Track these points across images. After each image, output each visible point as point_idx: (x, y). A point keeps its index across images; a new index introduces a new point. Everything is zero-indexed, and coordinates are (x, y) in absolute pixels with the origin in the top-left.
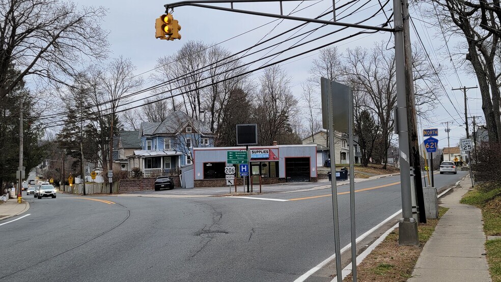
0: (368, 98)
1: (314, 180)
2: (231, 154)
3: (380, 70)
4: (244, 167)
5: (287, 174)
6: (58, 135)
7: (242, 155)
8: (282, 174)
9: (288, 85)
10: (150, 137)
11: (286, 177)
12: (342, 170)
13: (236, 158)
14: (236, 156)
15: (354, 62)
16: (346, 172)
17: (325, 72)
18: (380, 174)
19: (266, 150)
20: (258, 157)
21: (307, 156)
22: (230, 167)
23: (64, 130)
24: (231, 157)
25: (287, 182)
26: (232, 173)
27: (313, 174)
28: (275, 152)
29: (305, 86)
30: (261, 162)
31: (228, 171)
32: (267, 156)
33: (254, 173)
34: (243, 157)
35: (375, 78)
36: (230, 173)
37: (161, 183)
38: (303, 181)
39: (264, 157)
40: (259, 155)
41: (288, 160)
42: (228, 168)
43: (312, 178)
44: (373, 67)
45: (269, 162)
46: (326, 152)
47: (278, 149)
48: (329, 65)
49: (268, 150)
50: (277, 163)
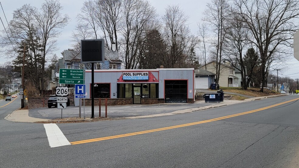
0: (250, 34)
1: (191, 101)
2: (64, 72)
3: (260, 11)
4: (80, 88)
5: (166, 96)
6: (14, 61)
7: (78, 73)
8: (162, 95)
9: (186, 23)
10: (69, 62)
11: (166, 98)
12: (218, 92)
13: (71, 77)
14: (71, 74)
15: (239, 4)
16: (222, 94)
17: (216, 13)
18: (256, 96)
19: (146, 73)
20: (138, 79)
21: (185, 78)
22: (63, 88)
23: (19, 57)
24: (64, 75)
25: (166, 102)
26: (64, 95)
27: (190, 96)
28: (155, 75)
29: (201, 25)
30: (142, 84)
31: (60, 92)
32: (147, 78)
33: (135, 94)
34: (79, 76)
35: (257, 17)
36: (62, 95)
37: (53, 101)
38: (181, 102)
39: (144, 79)
40: (140, 77)
41: (167, 82)
42: (60, 88)
43: (189, 99)
44: (255, 8)
45: (150, 84)
46: (212, 77)
47: (158, 72)
48: (220, 7)
49: (148, 73)
50: (157, 85)
